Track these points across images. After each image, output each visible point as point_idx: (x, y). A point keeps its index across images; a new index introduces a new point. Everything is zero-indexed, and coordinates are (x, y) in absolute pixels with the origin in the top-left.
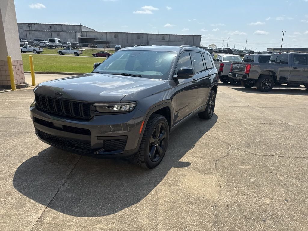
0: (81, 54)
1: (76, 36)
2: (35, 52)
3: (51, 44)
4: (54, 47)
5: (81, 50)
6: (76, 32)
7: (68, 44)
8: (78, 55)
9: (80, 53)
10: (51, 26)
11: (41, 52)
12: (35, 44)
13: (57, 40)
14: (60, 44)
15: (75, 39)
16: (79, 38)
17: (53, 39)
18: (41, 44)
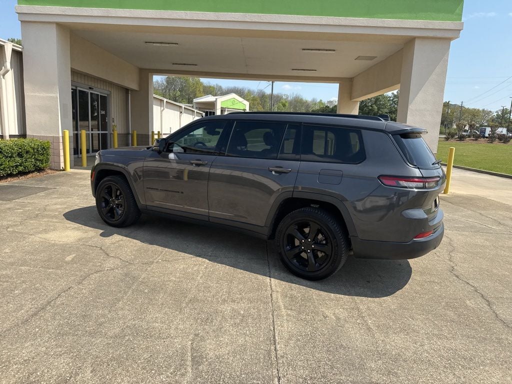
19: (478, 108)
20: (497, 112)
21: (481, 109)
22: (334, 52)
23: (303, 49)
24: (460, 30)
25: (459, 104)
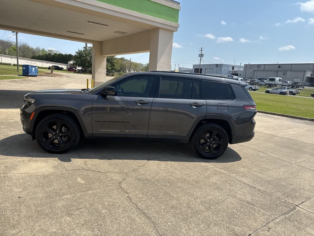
0: (298, 93)
1: (304, 75)
2: (251, 89)
3: (270, 82)
4: (273, 85)
5: (298, 90)
6: (304, 71)
7: (288, 83)
8: (294, 94)
9: (296, 92)
10: (279, 66)
11: (256, 90)
12: (255, 82)
13: (277, 79)
14: (281, 83)
15: (302, 79)
16: (308, 78)
17: (274, 78)
18: (261, 83)
19: (137, 63)
20: (145, 65)
21: (139, 63)
22: (107, 27)
23: (88, 22)
24: (178, 28)
25: (129, 59)
